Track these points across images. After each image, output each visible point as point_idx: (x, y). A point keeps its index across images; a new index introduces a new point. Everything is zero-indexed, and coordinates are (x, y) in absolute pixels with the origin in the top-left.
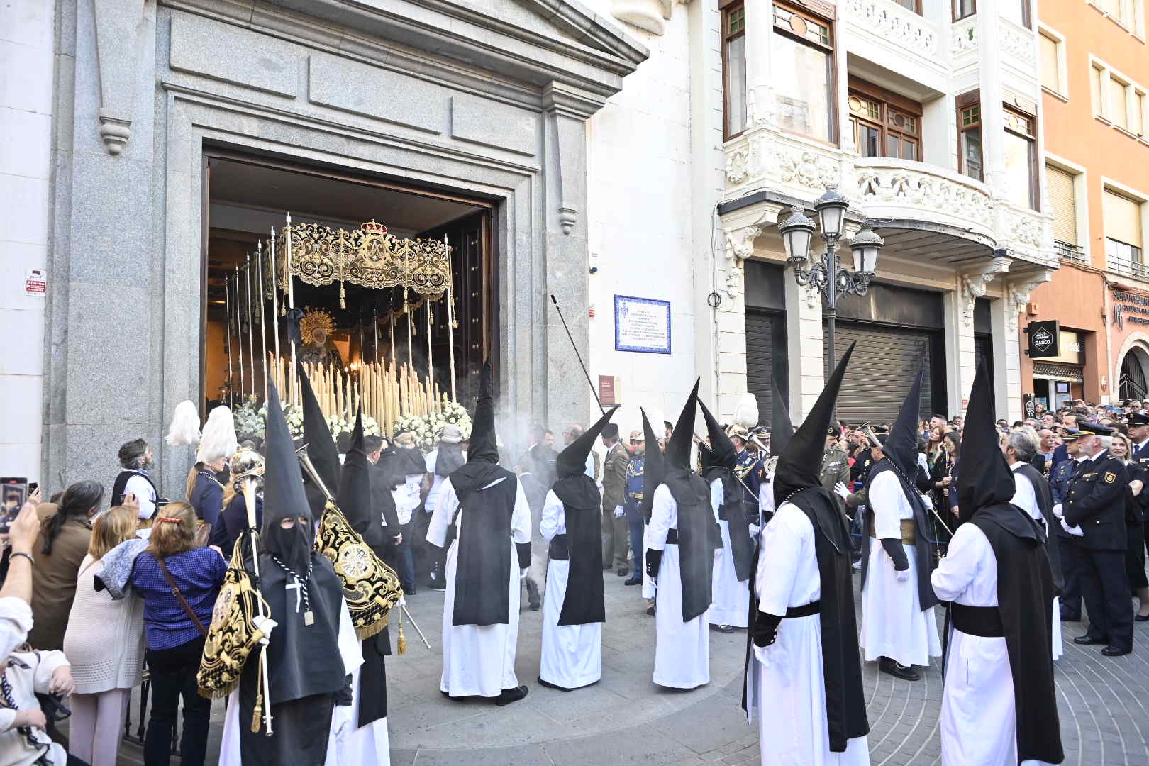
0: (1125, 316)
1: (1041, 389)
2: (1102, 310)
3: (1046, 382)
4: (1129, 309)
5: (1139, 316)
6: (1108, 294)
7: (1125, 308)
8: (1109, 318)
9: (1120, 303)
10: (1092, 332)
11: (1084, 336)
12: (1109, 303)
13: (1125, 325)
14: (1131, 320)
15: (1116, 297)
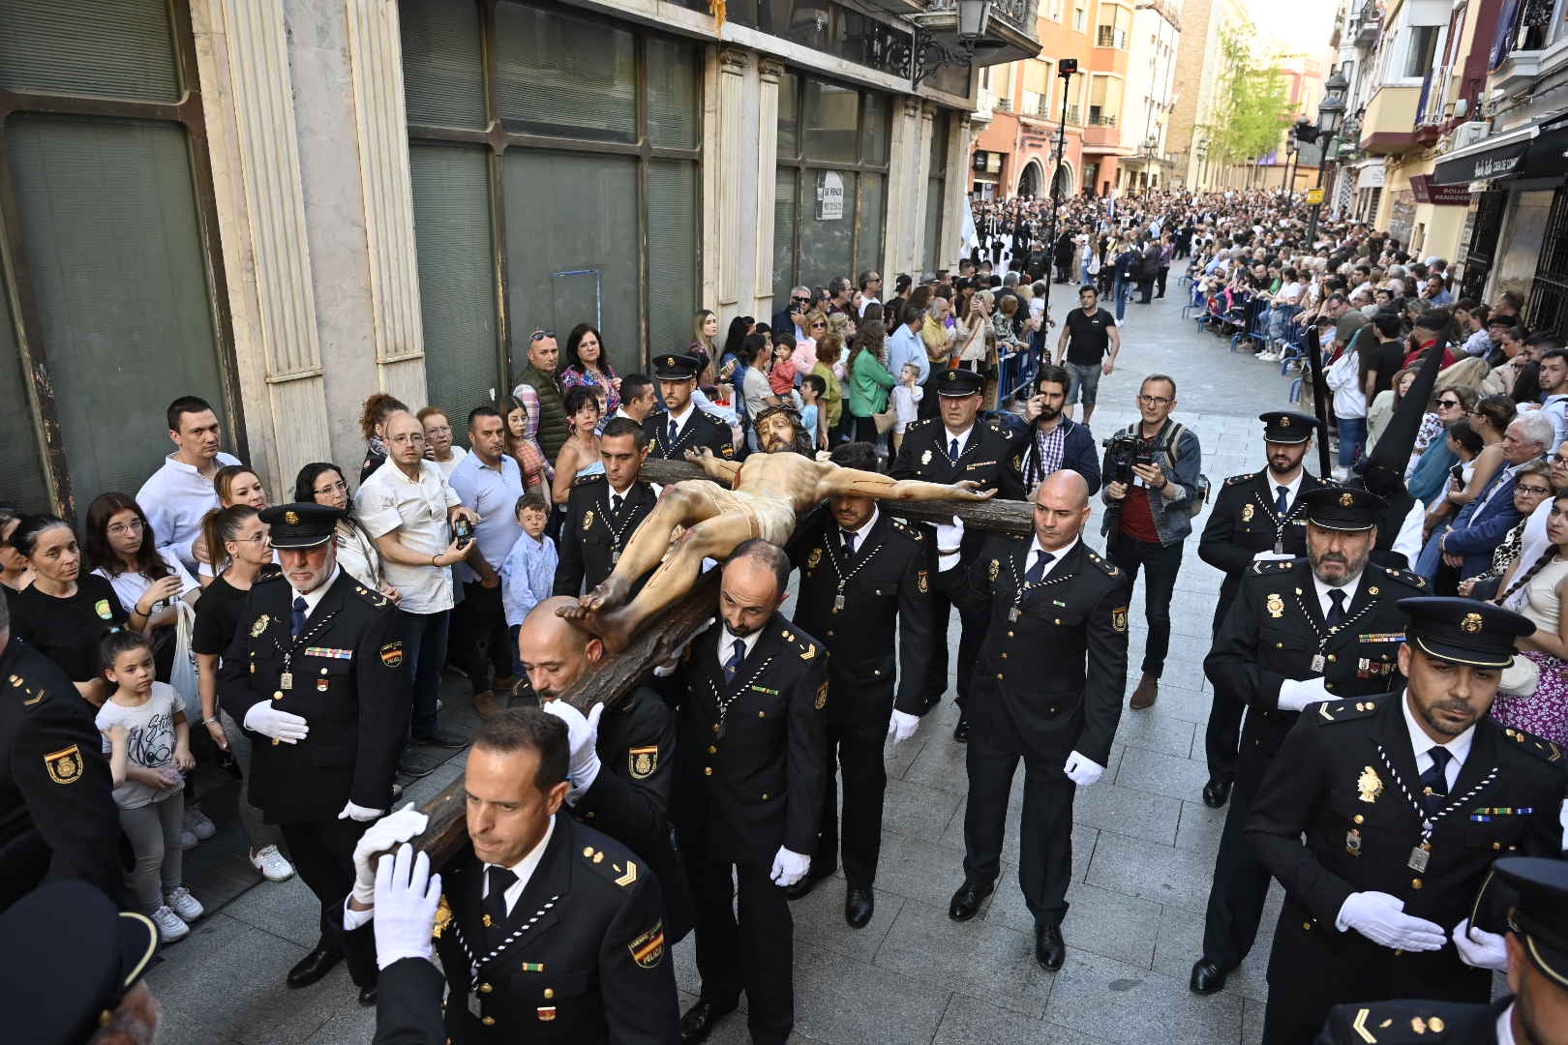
0: (1028, 142)
1: (978, 187)
2: (1015, 139)
3: (981, 184)
4: (1031, 138)
5: (1036, 142)
6: (1020, 128)
7: (1028, 138)
8: (1018, 145)
9: (1026, 135)
10: (1007, 154)
11: (1003, 157)
12: (1020, 134)
13: (1027, 148)
14: (1031, 145)
15: (1025, 131)
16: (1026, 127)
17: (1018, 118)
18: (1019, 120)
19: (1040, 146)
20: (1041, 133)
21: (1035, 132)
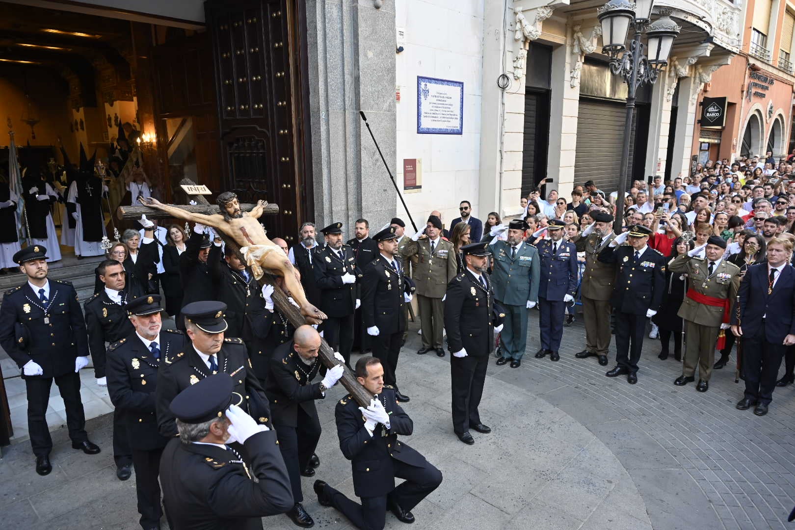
0: (753, 90)
2: (743, 86)
5: (760, 91)
6: (748, 73)
7: (756, 85)
8: (745, 93)
9: (752, 81)
10: (735, 104)
12: (747, 80)
13: (752, 98)
14: (756, 94)
15: (751, 76)
16: (753, 68)
17: (746, 56)
18: (748, 60)
19: (763, 96)
20: (765, 80)
21: (759, 78)
